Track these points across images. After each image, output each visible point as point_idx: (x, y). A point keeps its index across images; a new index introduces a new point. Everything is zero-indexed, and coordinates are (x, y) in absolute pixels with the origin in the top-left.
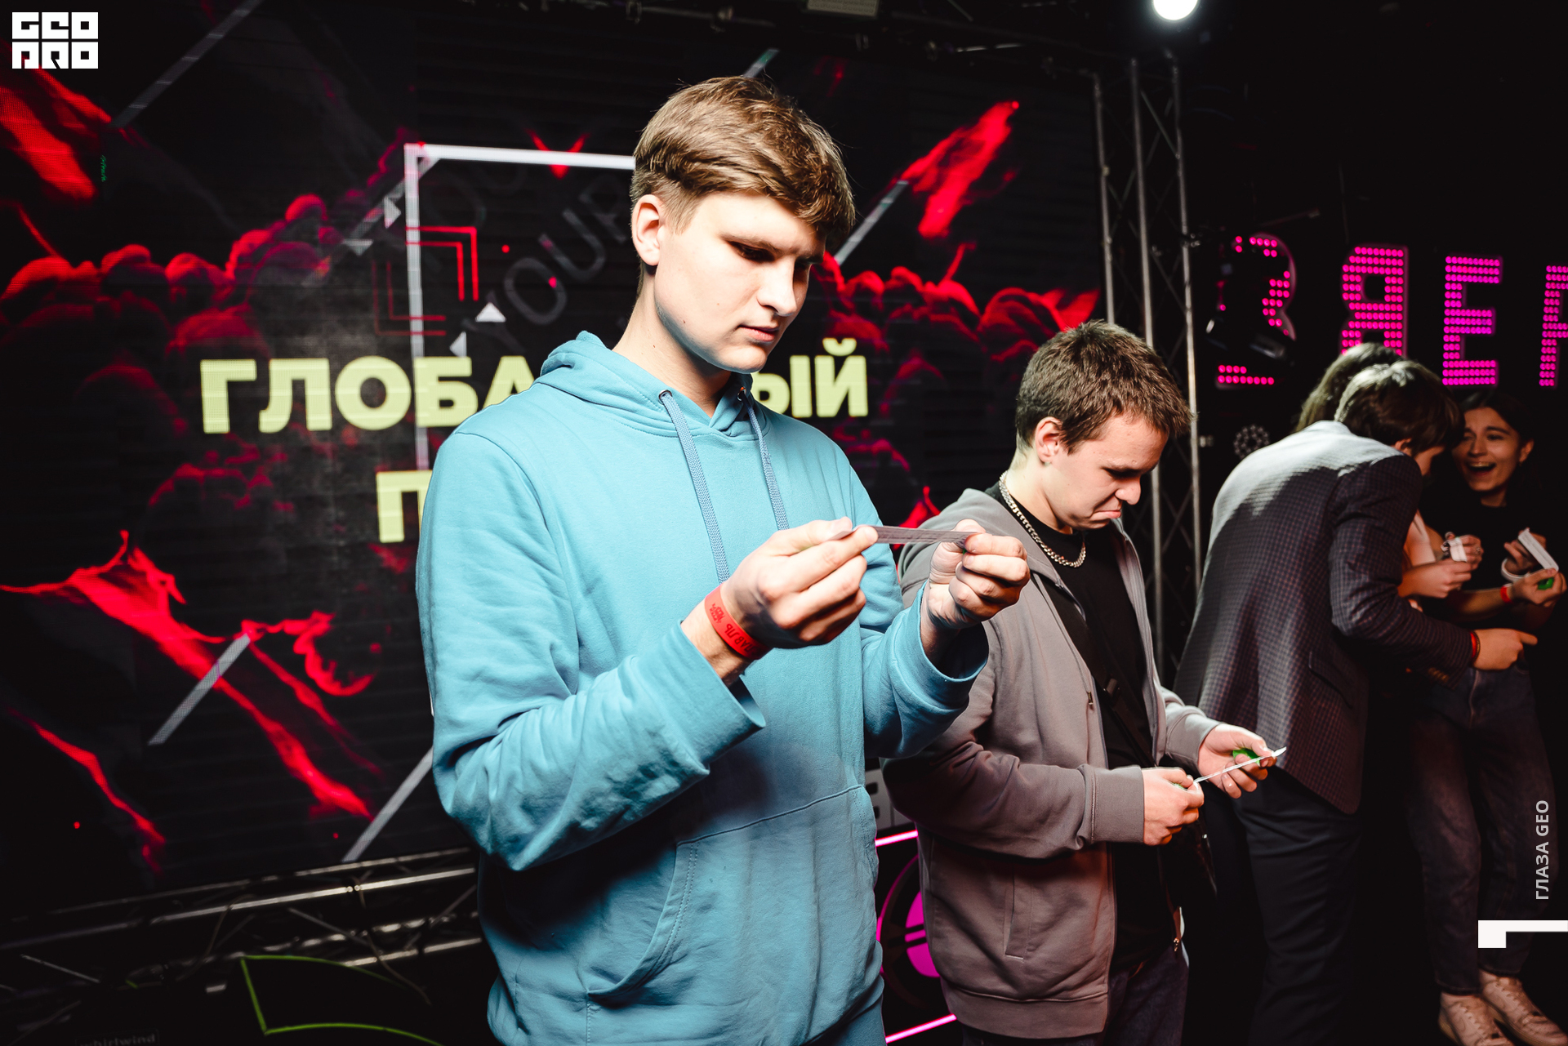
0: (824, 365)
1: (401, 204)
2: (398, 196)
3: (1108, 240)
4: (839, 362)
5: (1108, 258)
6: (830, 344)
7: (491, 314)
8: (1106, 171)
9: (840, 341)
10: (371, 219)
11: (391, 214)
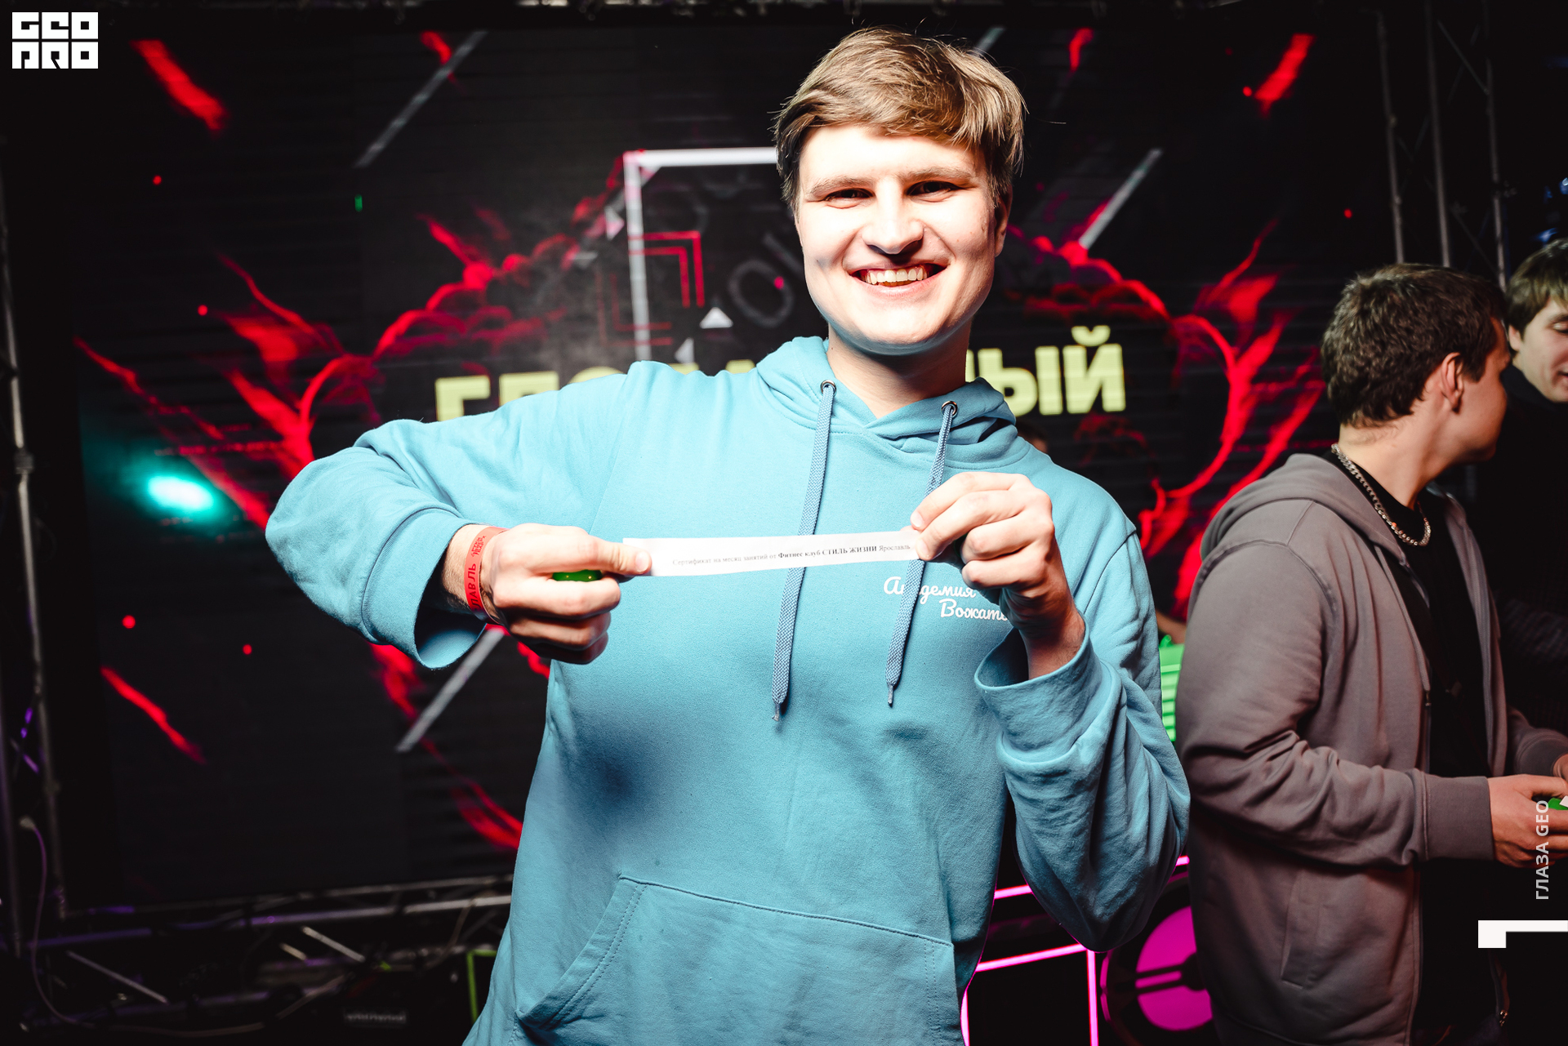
0: (1075, 355)
1: (623, 214)
2: (619, 206)
3: (1397, 200)
4: (1091, 352)
5: (1398, 220)
6: (1080, 333)
7: (716, 319)
8: (1393, 121)
9: (1091, 329)
10: (594, 232)
11: (613, 226)
